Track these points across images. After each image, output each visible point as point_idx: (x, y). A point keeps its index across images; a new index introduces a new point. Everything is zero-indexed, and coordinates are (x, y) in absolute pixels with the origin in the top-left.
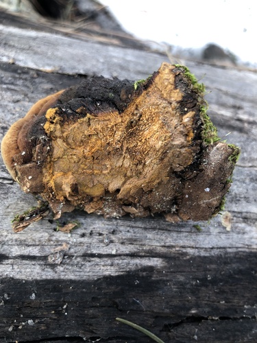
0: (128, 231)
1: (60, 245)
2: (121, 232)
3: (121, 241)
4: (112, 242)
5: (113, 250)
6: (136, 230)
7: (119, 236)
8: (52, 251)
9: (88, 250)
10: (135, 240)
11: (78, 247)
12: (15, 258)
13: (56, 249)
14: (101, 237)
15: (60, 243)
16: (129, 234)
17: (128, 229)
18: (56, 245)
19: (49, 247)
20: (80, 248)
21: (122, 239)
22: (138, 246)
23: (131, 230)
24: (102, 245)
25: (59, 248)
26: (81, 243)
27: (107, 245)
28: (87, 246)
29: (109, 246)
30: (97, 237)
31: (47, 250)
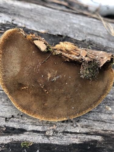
0: (85, 121)
1: (52, 126)
2: (82, 121)
3: (82, 126)
4: (77, 126)
5: (77, 130)
6: (89, 121)
7: (81, 123)
8: (48, 129)
9: (65, 129)
10: (89, 126)
11: (61, 128)
12: (30, 131)
13: (50, 128)
14: (72, 123)
15: (52, 125)
16: (86, 123)
17: (85, 120)
18: (50, 126)
19: (47, 126)
20: (62, 128)
21: (82, 125)
22: (90, 129)
23: (87, 121)
24: (72, 127)
25: (51, 128)
26: (62, 125)
27: (75, 128)
28: (65, 127)
29: (76, 128)
30: (70, 123)
31: (46, 128)
